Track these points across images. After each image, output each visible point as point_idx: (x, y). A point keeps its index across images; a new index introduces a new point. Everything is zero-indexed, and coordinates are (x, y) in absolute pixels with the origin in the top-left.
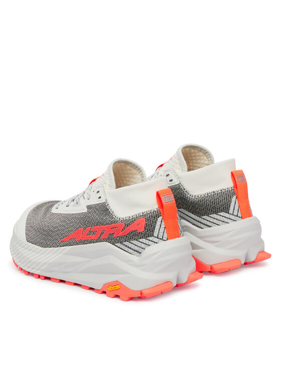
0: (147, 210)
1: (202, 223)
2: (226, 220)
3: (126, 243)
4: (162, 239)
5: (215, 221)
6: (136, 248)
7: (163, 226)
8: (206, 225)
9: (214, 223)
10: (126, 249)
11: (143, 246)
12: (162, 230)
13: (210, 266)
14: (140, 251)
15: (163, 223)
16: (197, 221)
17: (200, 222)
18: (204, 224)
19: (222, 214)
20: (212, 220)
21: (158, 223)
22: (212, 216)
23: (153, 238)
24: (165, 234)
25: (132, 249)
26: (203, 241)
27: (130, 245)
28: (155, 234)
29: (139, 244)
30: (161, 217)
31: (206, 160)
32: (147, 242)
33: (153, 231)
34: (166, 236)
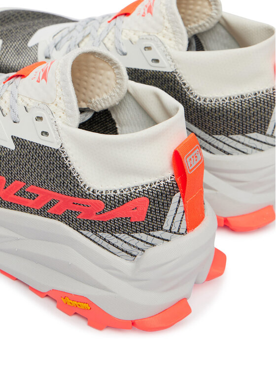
0: (152, 180)
1: (213, 146)
2: (259, 145)
3: (105, 235)
4: (178, 233)
5: (239, 146)
6: (126, 247)
7: (181, 209)
8: (221, 150)
9: (236, 149)
10: (105, 244)
11: (141, 245)
12: (178, 217)
13: (223, 219)
14: (134, 253)
15: (182, 204)
16: (203, 139)
17: (210, 144)
18: (217, 148)
19: (254, 135)
20: (233, 144)
21: (173, 206)
22: (234, 137)
23: (161, 232)
24: (184, 222)
25: (117, 247)
26: (213, 176)
27: (114, 240)
28: (166, 226)
29: (134, 242)
30: (178, 194)
31: (206, 7)
32: (150, 239)
33: (162, 221)
34: (184, 225)
